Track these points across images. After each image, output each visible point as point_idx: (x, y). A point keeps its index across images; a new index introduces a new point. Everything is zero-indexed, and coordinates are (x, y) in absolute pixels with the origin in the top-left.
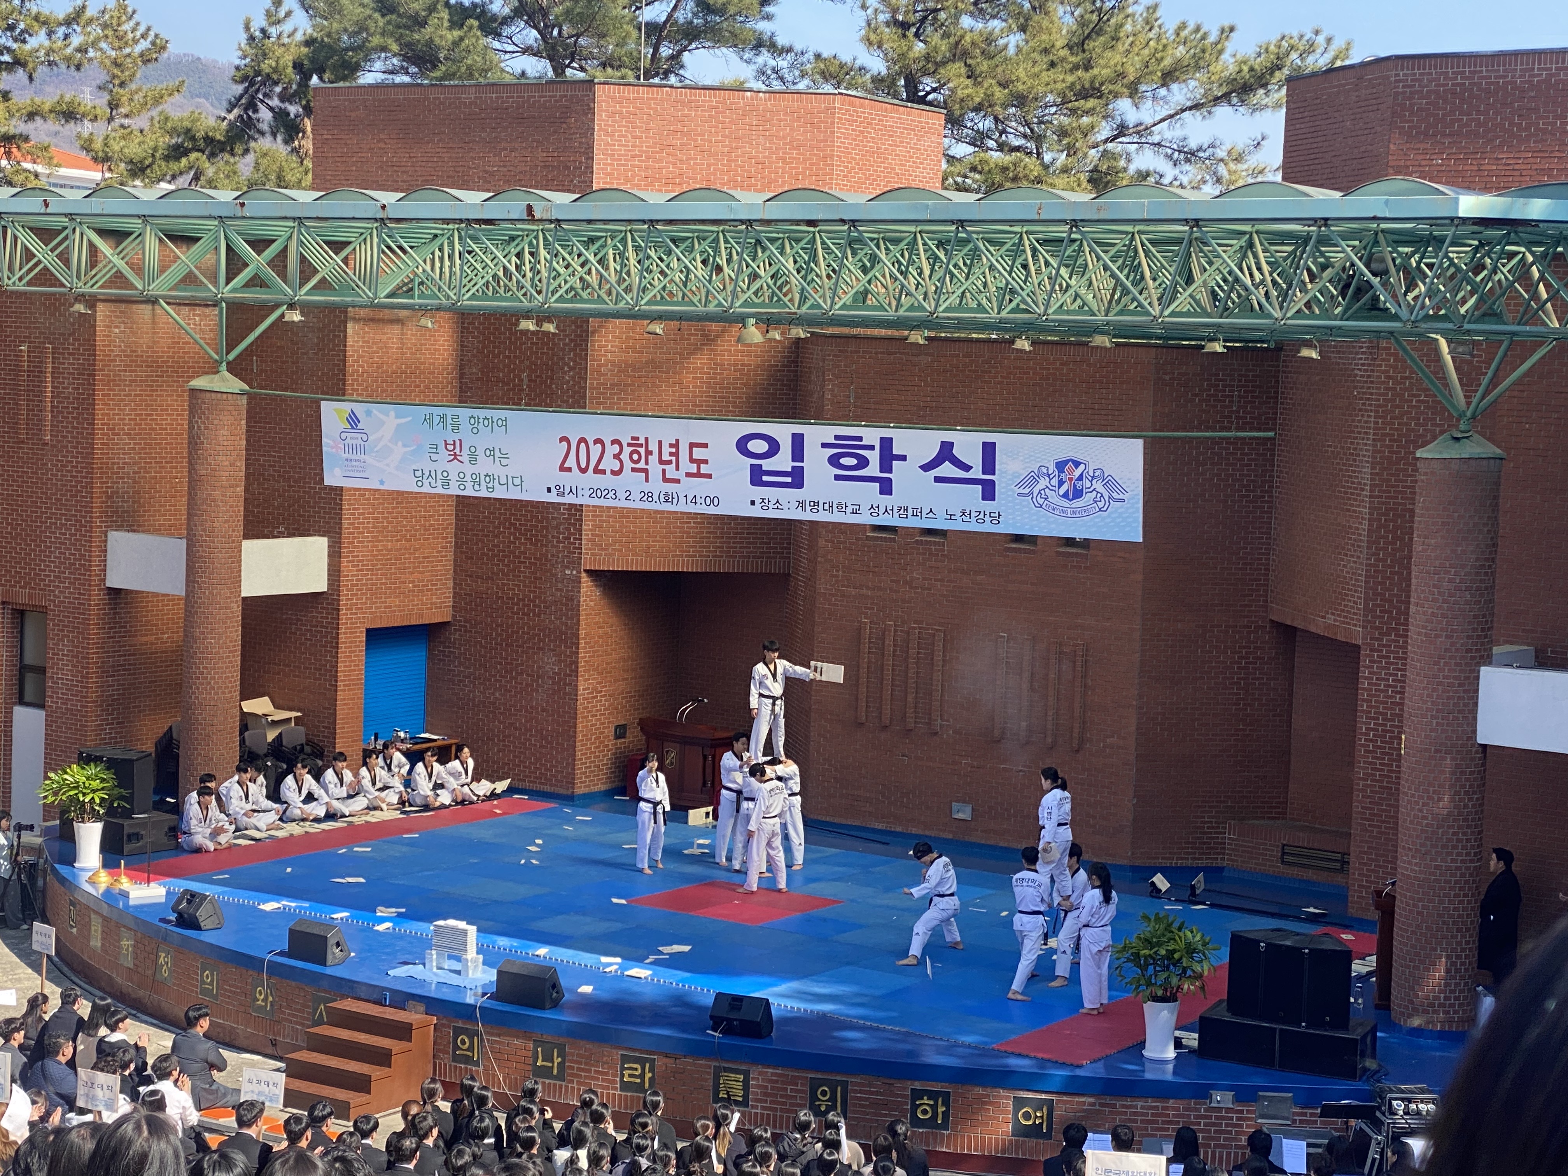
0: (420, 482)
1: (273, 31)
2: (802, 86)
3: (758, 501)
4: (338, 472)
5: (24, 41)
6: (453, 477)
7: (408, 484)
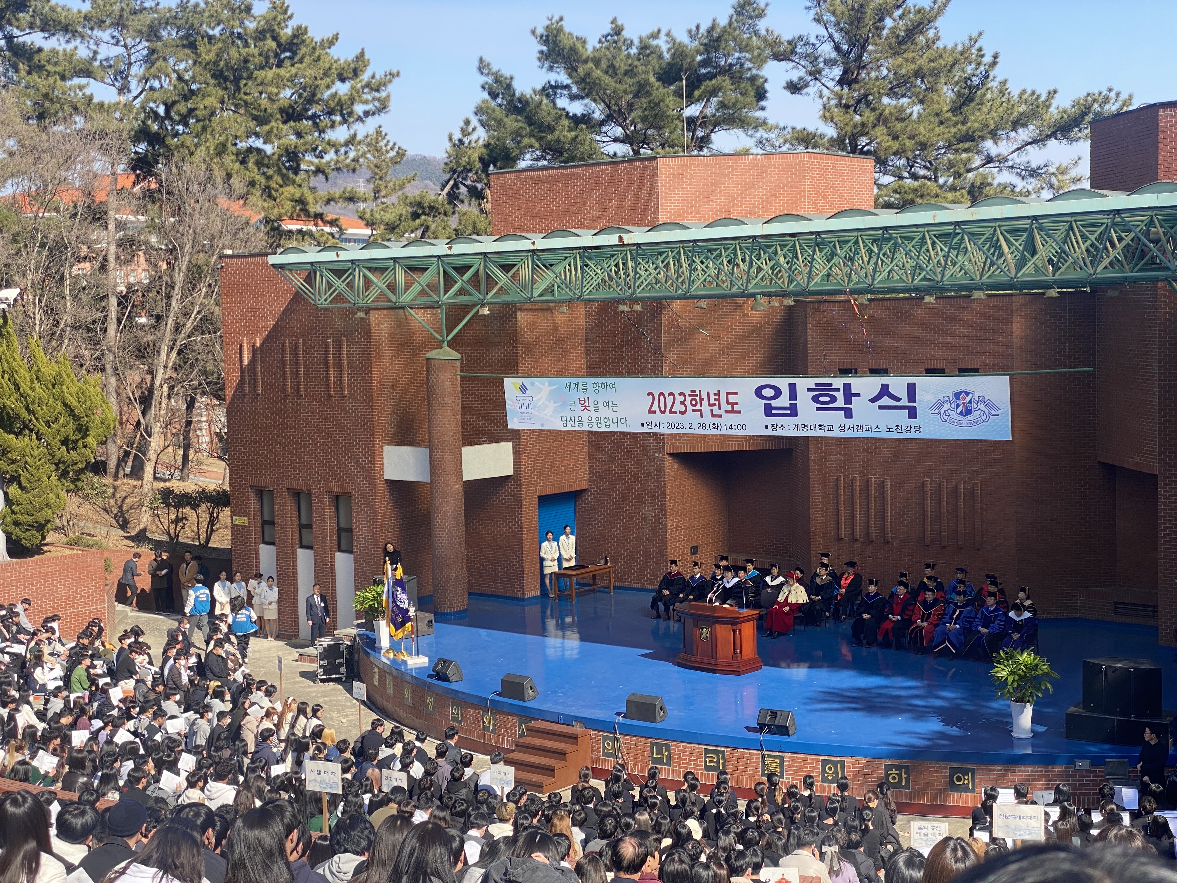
0: (565, 423)
1: (466, 140)
2: (784, 149)
3: (770, 426)
4: (516, 420)
5: (322, 157)
6: (585, 420)
7: (558, 425)
